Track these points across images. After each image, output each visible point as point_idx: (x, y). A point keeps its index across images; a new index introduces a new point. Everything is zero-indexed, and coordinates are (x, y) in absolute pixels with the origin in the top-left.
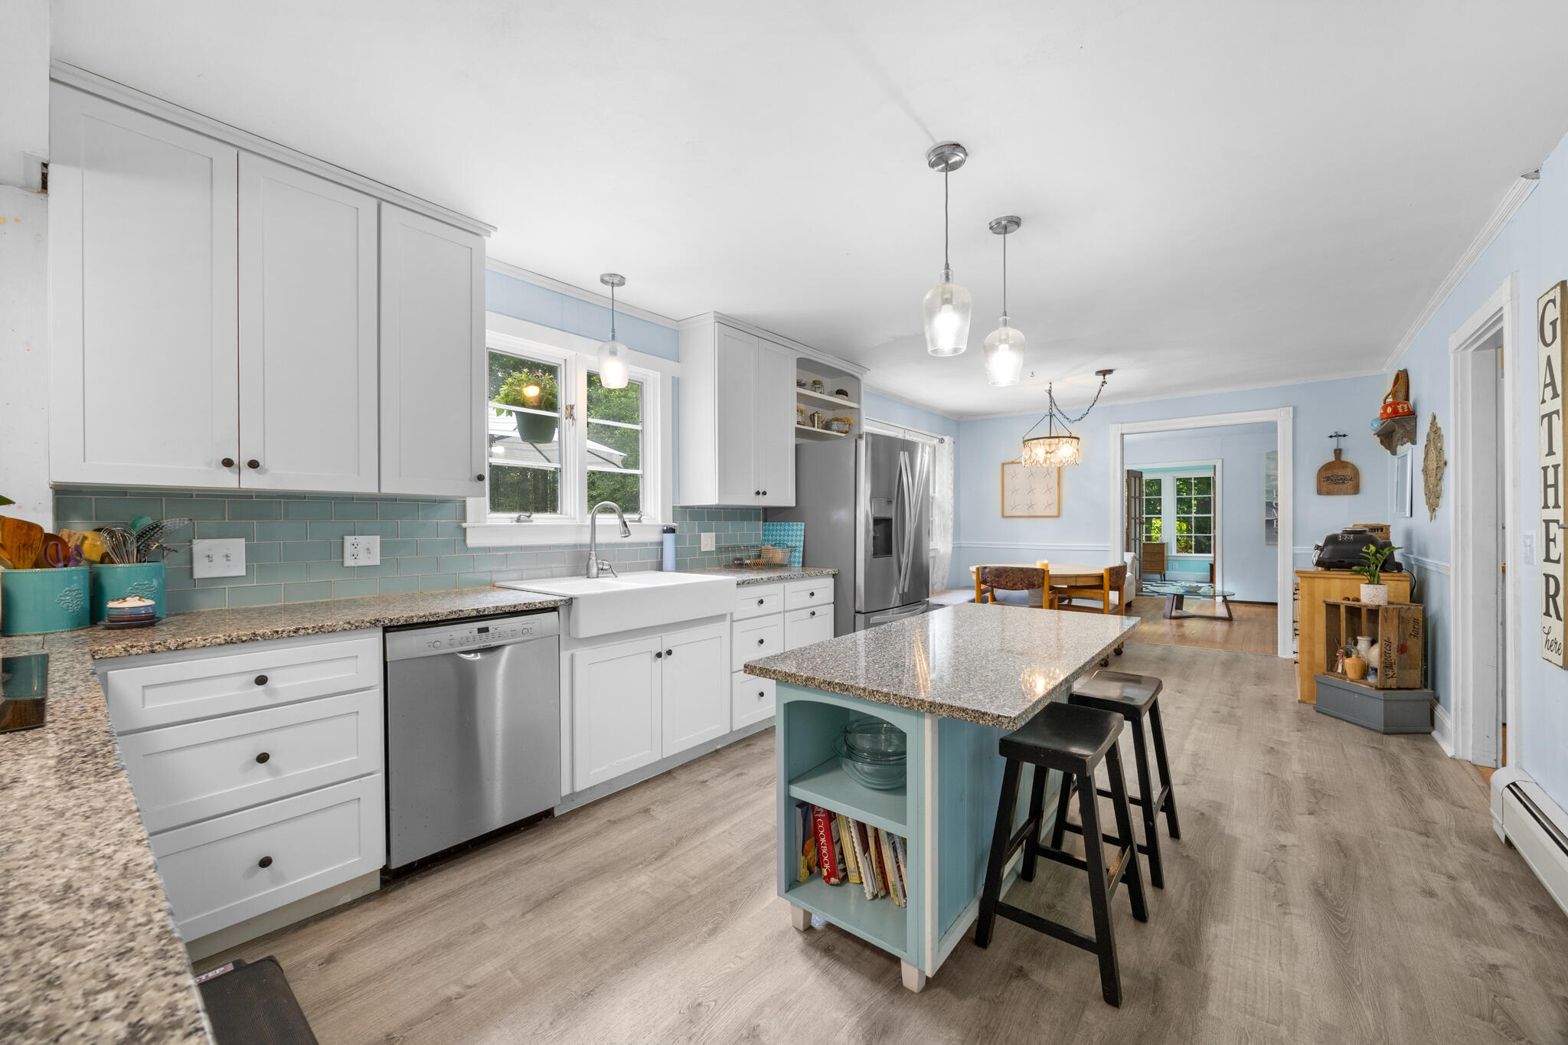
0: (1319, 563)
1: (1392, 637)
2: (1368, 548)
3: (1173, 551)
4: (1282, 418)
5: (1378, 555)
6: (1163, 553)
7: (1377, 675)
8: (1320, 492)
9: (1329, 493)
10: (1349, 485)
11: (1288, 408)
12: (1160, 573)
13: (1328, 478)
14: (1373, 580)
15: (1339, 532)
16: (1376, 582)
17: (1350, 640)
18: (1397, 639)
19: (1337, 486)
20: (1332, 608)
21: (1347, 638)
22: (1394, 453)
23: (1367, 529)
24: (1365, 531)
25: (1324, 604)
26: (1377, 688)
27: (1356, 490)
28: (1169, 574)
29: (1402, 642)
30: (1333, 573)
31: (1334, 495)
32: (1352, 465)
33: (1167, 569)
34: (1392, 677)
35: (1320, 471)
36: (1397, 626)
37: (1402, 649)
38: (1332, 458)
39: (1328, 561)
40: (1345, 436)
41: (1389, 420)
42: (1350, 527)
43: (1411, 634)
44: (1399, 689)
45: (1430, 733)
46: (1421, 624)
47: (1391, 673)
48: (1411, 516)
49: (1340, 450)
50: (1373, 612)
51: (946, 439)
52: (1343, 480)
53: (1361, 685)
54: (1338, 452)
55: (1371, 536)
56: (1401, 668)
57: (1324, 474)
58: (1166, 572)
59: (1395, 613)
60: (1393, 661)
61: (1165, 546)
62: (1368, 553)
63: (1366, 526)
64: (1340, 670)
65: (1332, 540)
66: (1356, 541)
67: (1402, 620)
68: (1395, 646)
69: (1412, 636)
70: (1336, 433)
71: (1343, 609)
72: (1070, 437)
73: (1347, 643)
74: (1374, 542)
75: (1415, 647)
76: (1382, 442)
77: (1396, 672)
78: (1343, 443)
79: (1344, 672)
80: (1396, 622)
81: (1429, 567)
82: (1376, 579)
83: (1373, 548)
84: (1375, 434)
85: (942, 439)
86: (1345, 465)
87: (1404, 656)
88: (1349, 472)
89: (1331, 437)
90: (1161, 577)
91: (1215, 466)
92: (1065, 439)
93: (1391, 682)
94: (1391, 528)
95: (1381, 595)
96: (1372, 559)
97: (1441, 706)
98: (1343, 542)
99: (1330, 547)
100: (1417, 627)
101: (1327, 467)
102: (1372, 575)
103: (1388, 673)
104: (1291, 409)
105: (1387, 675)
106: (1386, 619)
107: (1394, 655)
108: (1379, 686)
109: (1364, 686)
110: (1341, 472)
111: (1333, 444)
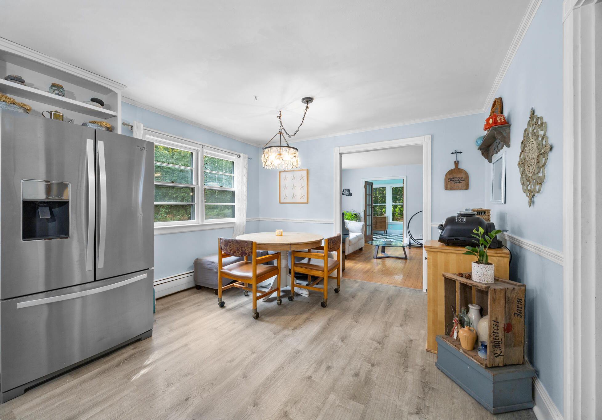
0: (441, 240)
1: (500, 317)
2: (478, 230)
3: (390, 220)
4: (425, 141)
5: (486, 236)
6: (385, 221)
7: (486, 351)
8: (446, 188)
9: (451, 189)
10: (463, 183)
11: (428, 136)
12: (384, 231)
13: (451, 180)
14: (483, 260)
15: (456, 214)
16: (484, 262)
17: (463, 309)
18: (504, 319)
19: (456, 184)
20: (449, 283)
21: (461, 308)
22: (490, 161)
23: (476, 213)
24: (474, 214)
25: (443, 278)
26: (486, 367)
27: (467, 187)
28: (389, 231)
29: (508, 322)
30: (451, 249)
31: (454, 190)
32: (465, 171)
33: (388, 229)
34: (499, 355)
35: (446, 175)
36: (504, 306)
37: (508, 328)
38: (453, 167)
39: (448, 238)
40: (460, 153)
41: (491, 129)
42: (463, 211)
43: (515, 313)
44: (505, 366)
45: (532, 408)
46: (523, 303)
47: (498, 352)
48: (505, 202)
49: (458, 161)
50: (483, 292)
51: (242, 155)
52: (459, 181)
53: (472, 359)
54: (457, 163)
55: (478, 218)
56: (507, 346)
57: (449, 177)
58: (388, 230)
59: (502, 295)
60: (500, 340)
61: (387, 218)
62: (478, 235)
63: (474, 210)
64: (455, 337)
65: (451, 221)
66: (467, 223)
67: (507, 300)
68: (502, 325)
69: (516, 315)
70: (456, 151)
71: (458, 286)
72: (288, 147)
73: (461, 311)
74: (480, 223)
75: (519, 325)
76: (483, 154)
77: (503, 350)
78: (460, 157)
79: (458, 340)
80: (503, 302)
81: (524, 246)
82: (484, 259)
83: (481, 230)
84: (478, 149)
85: (239, 155)
86: (461, 171)
87: (509, 334)
88: (463, 176)
89: (453, 153)
90: (385, 232)
91: (403, 179)
92: (284, 148)
93: (499, 361)
94: (491, 211)
95: (489, 274)
96: (481, 240)
97: (540, 381)
98: (458, 223)
99: (449, 227)
100: (520, 306)
101: (451, 172)
102: (482, 255)
103: (496, 352)
104: (430, 136)
105: (495, 354)
106: (495, 300)
107: (501, 334)
108: (488, 365)
109: (475, 361)
110: (459, 176)
111: (454, 158)
